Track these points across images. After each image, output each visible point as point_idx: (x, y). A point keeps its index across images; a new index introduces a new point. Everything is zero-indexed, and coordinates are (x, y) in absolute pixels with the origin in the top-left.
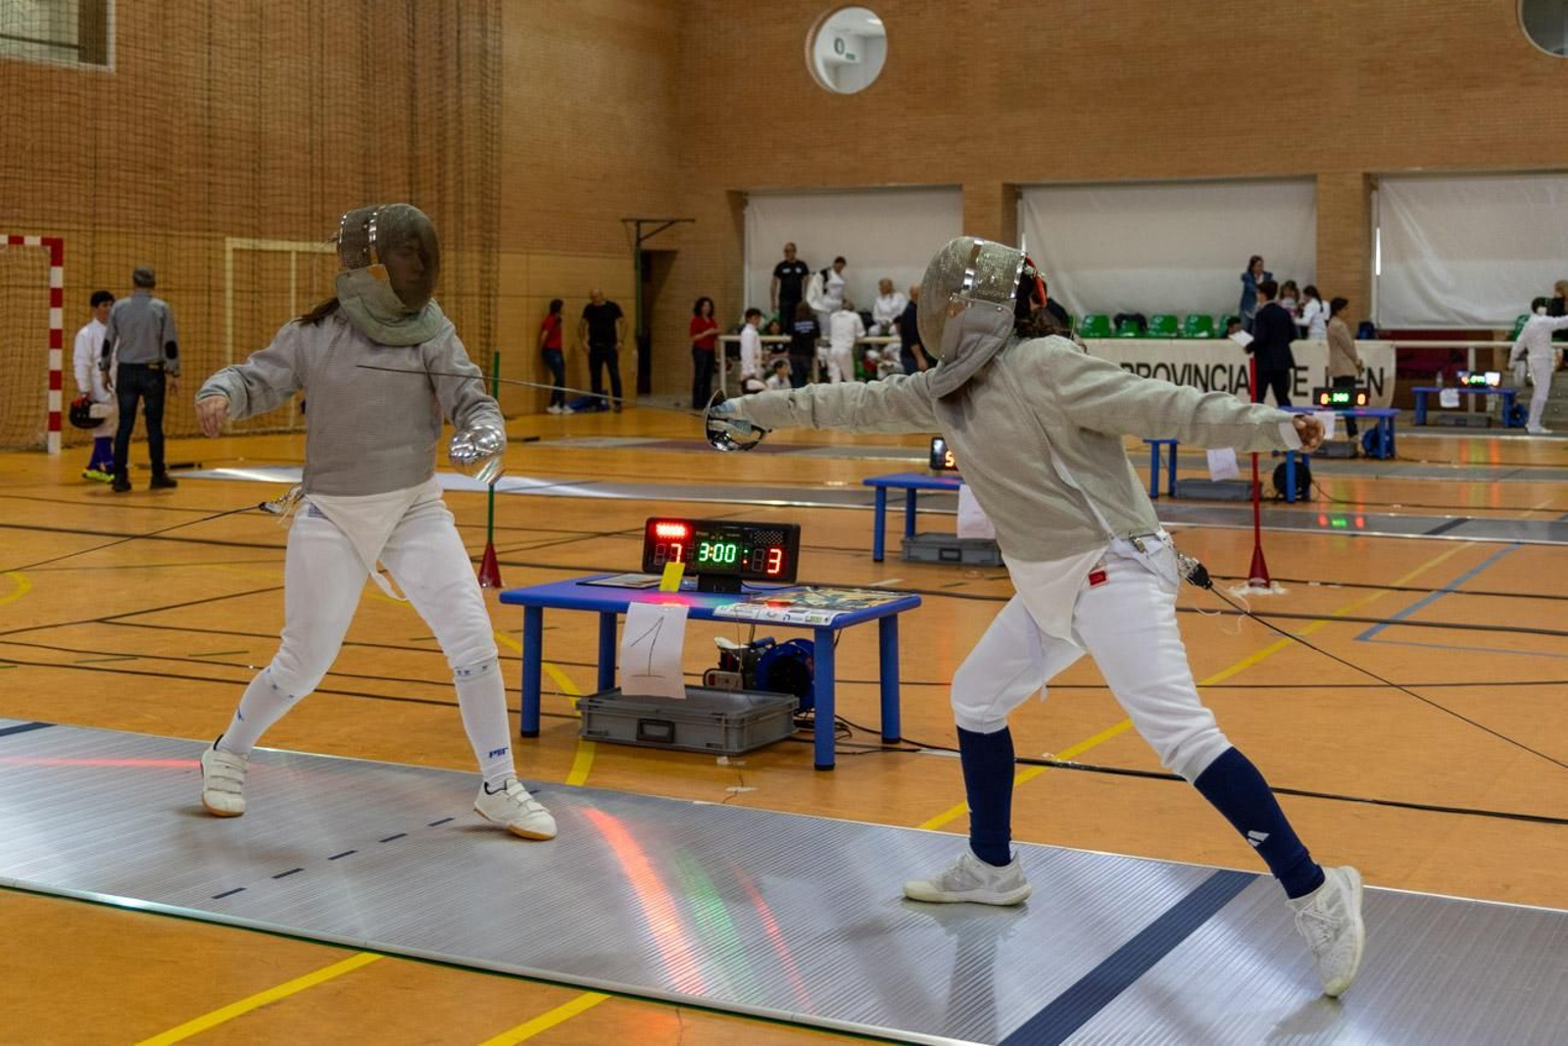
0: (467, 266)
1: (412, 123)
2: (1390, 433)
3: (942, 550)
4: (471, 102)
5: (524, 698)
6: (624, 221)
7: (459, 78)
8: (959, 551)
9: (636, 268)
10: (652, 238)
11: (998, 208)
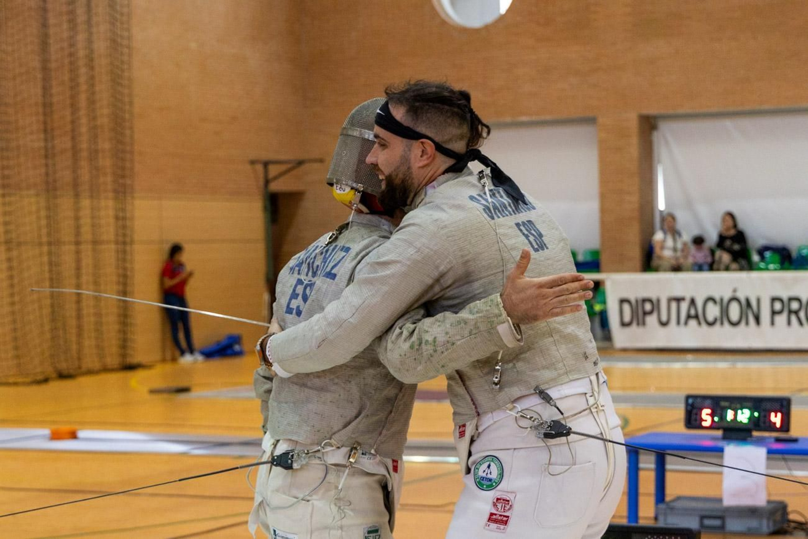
0: (103, 213)
1: (45, 69)
4: (101, 46)
6: (253, 162)
7: (89, 22)
8: (722, 518)
9: (265, 210)
10: (281, 180)
11: (634, 140)
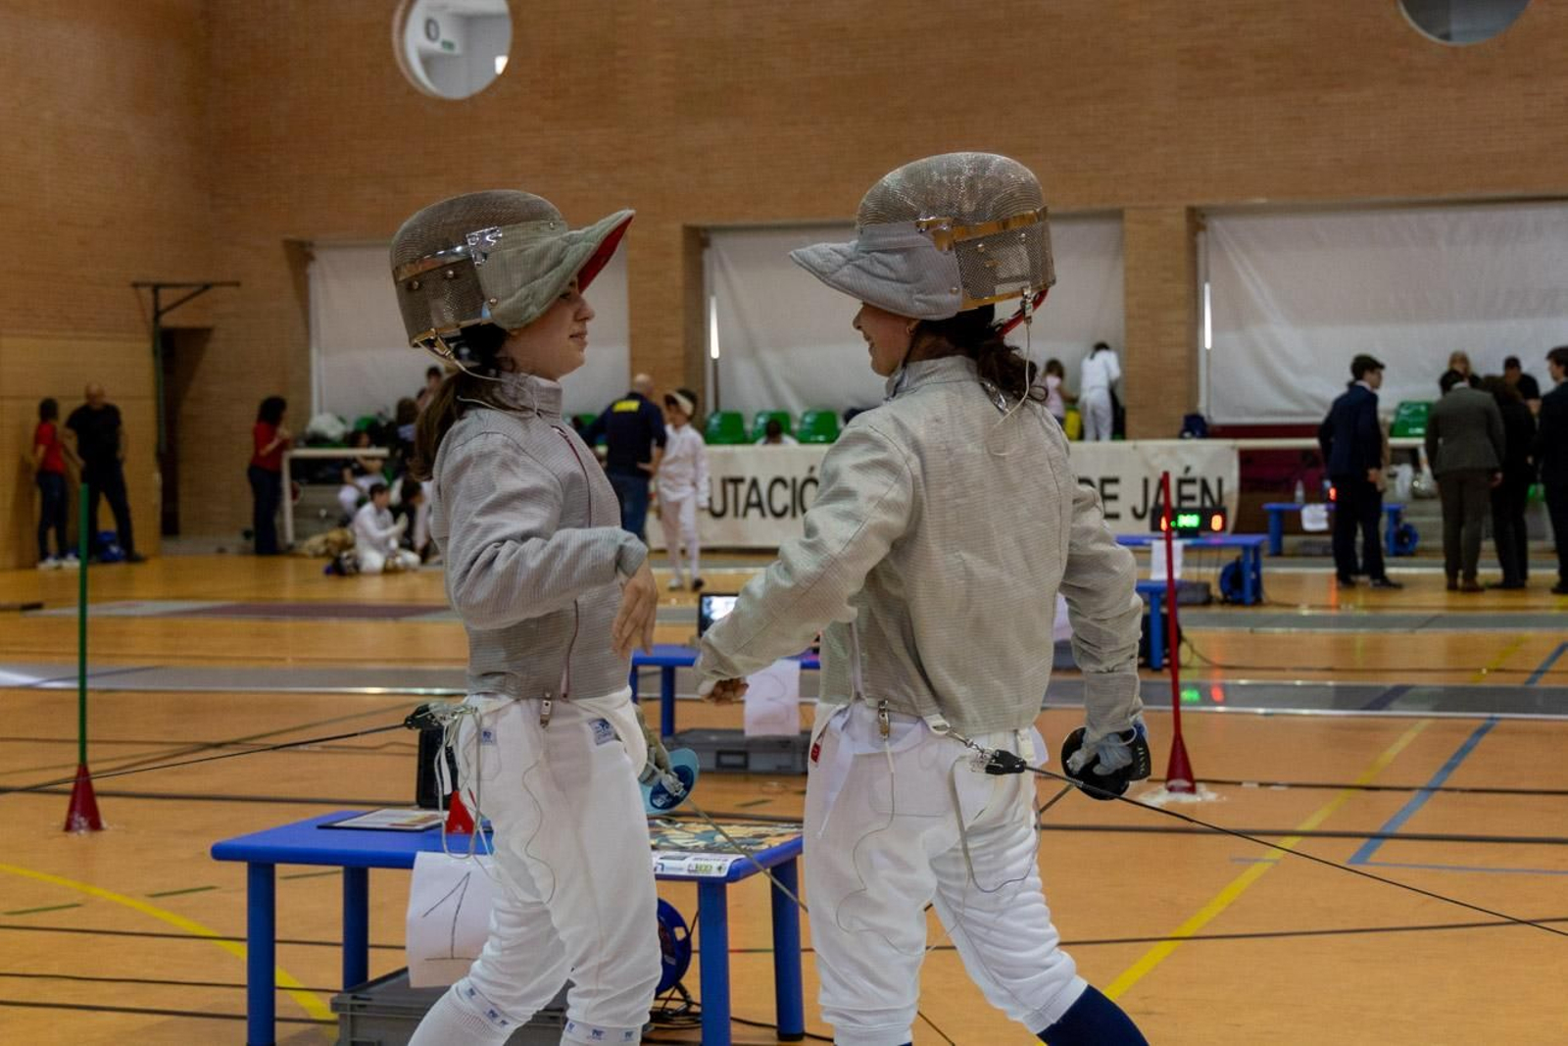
2: (1256, 568)
3: (720, 753)
5: (251, 997)
6: (136, 285)
8: (745, 754)
9: (155, 352)
10: (179, 310)
11: (677, 262)
